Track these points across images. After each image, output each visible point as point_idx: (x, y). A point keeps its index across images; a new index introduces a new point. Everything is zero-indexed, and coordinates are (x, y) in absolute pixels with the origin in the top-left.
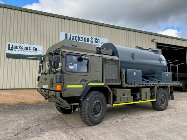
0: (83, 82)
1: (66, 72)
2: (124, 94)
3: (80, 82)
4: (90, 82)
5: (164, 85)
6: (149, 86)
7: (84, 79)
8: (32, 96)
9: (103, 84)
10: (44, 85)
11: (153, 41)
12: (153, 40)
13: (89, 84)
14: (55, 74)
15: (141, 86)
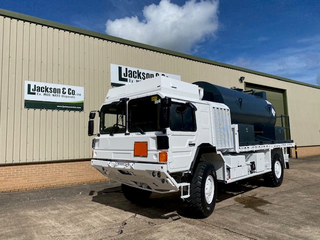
8: (68, 173)
12: (241, 78)
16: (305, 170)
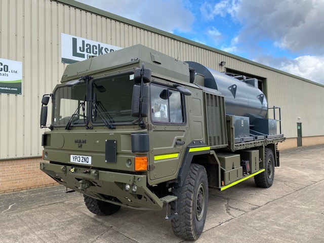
0: (178, 147)
1: (153, 125)
2: (233, 165)
3: (175, 146)
4: (190, 145)
5: (271, 143)
6: (257, 145)
7: (180, 140)
9: (208, 148)
10: (72, 156)
11: (221, 64)
12: (222, 62)
13: (191, 150)
14: (115, 128)
15: (250, 147)
16: (288, 166)
